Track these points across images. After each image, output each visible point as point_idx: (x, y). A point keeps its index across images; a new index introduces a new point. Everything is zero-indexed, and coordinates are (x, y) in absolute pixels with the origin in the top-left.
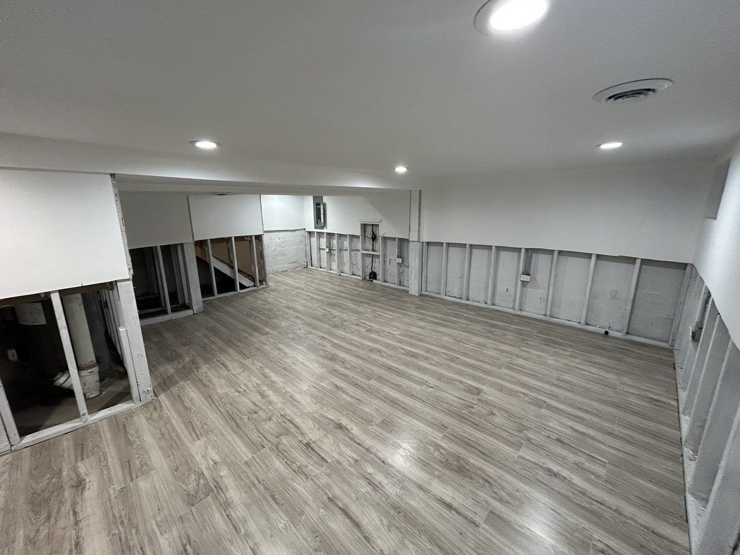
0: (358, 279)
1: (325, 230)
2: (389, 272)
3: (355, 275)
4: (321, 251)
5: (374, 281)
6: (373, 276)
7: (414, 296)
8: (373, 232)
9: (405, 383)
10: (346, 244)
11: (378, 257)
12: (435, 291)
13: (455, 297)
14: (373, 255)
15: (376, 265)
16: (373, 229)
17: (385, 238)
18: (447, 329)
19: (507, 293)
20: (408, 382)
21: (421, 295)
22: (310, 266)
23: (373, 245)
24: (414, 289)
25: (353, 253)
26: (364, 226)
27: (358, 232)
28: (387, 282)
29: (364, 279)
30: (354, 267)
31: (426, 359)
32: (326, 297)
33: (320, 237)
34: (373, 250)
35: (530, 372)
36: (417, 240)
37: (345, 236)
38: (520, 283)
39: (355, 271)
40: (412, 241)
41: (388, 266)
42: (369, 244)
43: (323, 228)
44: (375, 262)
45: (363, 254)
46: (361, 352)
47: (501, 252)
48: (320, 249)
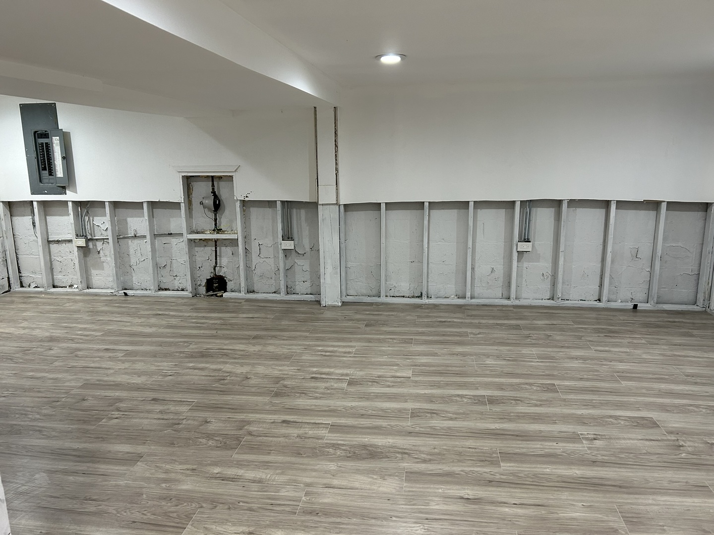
0: (183, 298)
1: (70, 196)
2: (258, 271)
3: (166, 290)
4: (53, 247)
5: (225, 295)
6: (217, 284)
7: (334, 307)
8: (214, 192)
10: (138, 224)
11: (234, 243)
12: (364, 291)
13: (404, 297)
14: (216, 241)
15: (224, 261)
16: (213, 185)
17: (246, 204)
19: (493, 274)
22: (16, 287)
23: (216, 220)
24: (331, 295)
25: (158, 242)
26: (189, 181)
27: (176, 194)
28: (253, 292)
29: (195, 295)
30: (164, 272)
33: (46, 215)
34: (218, 230)
37: (137, 206)
39: (167, 281)
40: (323, 205)
41: (255, 260)
42: (204, 220)
43: (63, 189)
44: (220, 256)
45: (190, 240)
48: (49, 242)
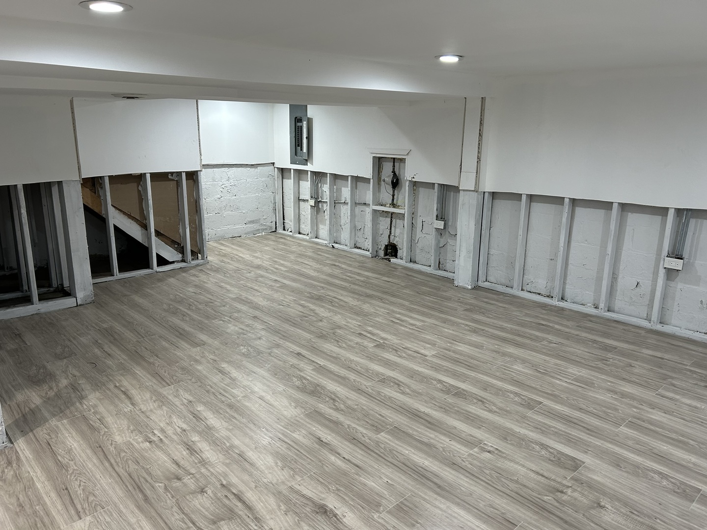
0: (363, 256)
1: (309, 167)
2: (420, 245)
3: (360, 248)
4: (302, 203)
5: (393, 260)
6: (392, 250)
7: (464, 288)
8: (394, 172)
9: (443, 441)
10: (346, 192)
11: (402, 216)
12: (503, 281)
13: (539, 294)
14: (392, 213)
15: (397, 231)
16: (394, 166)
17: (415, 185)
18: (522, 350)
19: (638, 289)
20: (448, 440)
21: (476, 288)
22: (280, 230)
23: (393, 196)
24: (463, 276)
25: (358, 209)
26: (379, 162)
27: (367, 171)
28: (415, 262)
29: (375, 256)
30: (359, 234)
31: (482, 401)
32: (306, 285)
33: (299, 180)
34: (393, 205)
35: (674, 436)
36: (473, 189)
37: (344, 178)
38: (662, 272)
39: (361, 242)
40: (464, 190)
41: (419, 234)
42: (386, 194)
43: (305, 162)
44: (395, 227)
45: (375, 211)
46: (366, 384)
47: (629, 214)
48: (299, 200)
